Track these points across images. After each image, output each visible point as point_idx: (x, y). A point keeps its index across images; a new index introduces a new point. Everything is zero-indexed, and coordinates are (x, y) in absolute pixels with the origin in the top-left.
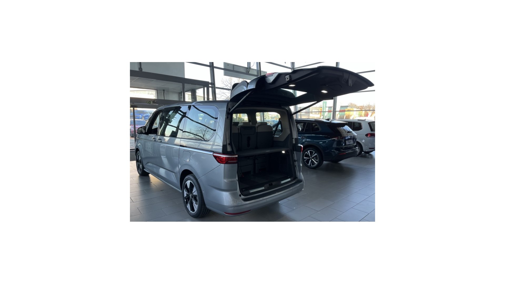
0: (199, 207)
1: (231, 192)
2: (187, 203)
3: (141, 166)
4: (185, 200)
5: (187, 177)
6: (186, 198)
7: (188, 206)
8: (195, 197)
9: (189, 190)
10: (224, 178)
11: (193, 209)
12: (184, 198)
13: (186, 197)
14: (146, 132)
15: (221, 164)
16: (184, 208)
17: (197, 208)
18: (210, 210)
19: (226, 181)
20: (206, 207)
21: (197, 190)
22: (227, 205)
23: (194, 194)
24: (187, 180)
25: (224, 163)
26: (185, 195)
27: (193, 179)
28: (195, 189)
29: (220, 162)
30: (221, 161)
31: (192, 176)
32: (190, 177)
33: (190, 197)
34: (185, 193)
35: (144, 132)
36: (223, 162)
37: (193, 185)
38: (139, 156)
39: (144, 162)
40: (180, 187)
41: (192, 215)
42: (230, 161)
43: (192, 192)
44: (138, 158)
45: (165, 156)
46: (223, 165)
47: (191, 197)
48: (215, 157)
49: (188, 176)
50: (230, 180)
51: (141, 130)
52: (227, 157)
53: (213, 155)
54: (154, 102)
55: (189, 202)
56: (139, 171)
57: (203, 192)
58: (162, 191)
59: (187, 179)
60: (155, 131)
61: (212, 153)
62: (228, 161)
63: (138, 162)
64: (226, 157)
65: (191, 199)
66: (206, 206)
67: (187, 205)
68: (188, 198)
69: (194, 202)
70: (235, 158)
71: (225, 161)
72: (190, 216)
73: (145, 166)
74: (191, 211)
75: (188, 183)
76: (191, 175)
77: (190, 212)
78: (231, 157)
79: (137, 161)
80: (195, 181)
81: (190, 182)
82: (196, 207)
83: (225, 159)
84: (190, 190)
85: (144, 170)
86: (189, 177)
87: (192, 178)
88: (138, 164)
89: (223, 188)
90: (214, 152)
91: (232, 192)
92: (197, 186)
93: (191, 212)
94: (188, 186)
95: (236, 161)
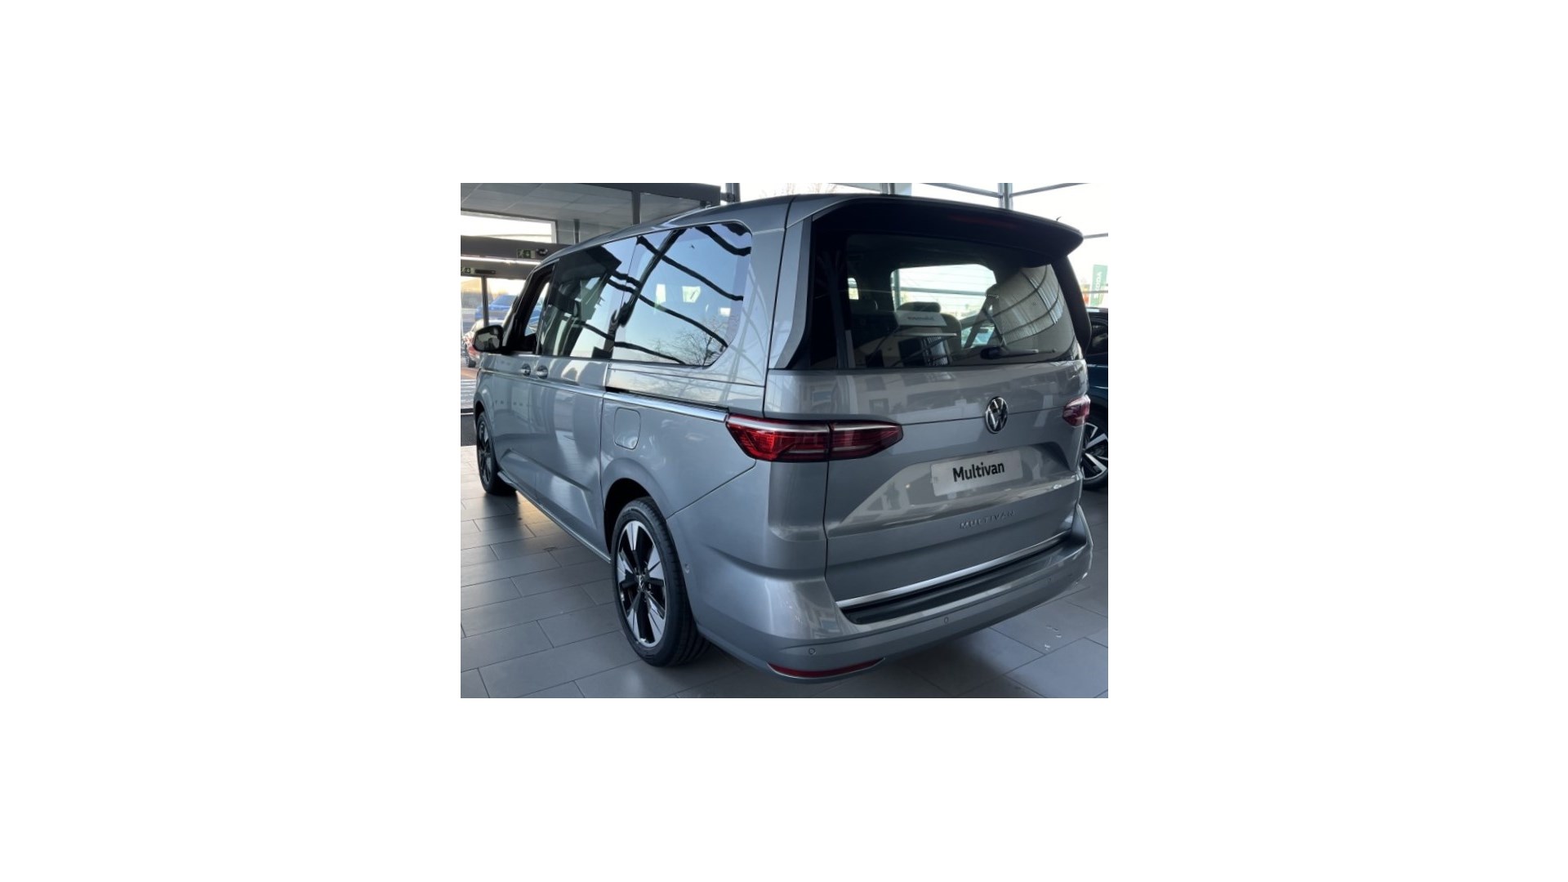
0: (668, 626)
1: (798, 582)
2: (628, 605)
3: (489, 461)
4: (622, 596)
5: (630, 508)
6: (624, 586)
7: (632, 618)
8: (655, 587)
9: (636, 557)
10: (772, 519)
11: (647, 633)
12: (618, 587)
13: (623, 582)
14: (504, 344)
15: (758, 461)
16: (619, 624)
17: (662, 629)
18: (711, 643)
19: (776, 531)
20: (697, 633)
21: (663, 561)
22: (778, 635)
23: (652, 575)
24: (630, 518)
25: (773, 456)
26: (622, 577)
27: (649, 519)
28: (654, 558)
29: (754, 452)
30: (758, 449)
31: (645, 503)
32: (639, 509)
33: (637, 584)
34: (623, 566)
35: (496, 345)
36: (767, 452)
37: (649, 538)
38: (483, 429)
39: (499, 450)
40: (605, 544)
41: (644, 654)
42: (797, 449)
43: (646, 566)
44: (483, 435)
45: (571, 434)
46: (765, 466)
47: (641, 586)
48: (737, 433)
49: (632, 503)
50: (795, 529)
51: (491, 339)
52: (787, 434)
53: (727, 423)
54: (541, 252)
55: (635, 602)
56: (485, 477)
57: (686, 571)
58: (549, 550)
59: (628, 514)
60: (529, 344)
61: (721, 417)
62: (788, 449)
63: (483, 449)
64: (779, 433)
65: (643, 594)
66: (698, 625)
67: (628, 614)
68: (630, 587)
69: (653, 607)
70: (816, 439)
71: (774, 450)
72: (640, 658)
73: (502, 464)
74: (641, 637)
75: (633, 529)
76: (642, 501)
77: (636, 640)
78: (802, 435)
79: (481, 444)
80: (655, 524)
81: (640, 528)
82: (659, 623)
83: (777, 440)
84: (639, 559)
85: (500, 474)
86: (636, 508)
87: (645, 512)
88: (482, 455)
89: (765, 562)
90: (730, 412)
91: (803, 581)
92: (665, 544)
93: (643, 641)
94: (633, 544)
95: (822, 451)
